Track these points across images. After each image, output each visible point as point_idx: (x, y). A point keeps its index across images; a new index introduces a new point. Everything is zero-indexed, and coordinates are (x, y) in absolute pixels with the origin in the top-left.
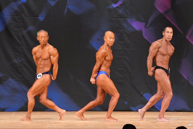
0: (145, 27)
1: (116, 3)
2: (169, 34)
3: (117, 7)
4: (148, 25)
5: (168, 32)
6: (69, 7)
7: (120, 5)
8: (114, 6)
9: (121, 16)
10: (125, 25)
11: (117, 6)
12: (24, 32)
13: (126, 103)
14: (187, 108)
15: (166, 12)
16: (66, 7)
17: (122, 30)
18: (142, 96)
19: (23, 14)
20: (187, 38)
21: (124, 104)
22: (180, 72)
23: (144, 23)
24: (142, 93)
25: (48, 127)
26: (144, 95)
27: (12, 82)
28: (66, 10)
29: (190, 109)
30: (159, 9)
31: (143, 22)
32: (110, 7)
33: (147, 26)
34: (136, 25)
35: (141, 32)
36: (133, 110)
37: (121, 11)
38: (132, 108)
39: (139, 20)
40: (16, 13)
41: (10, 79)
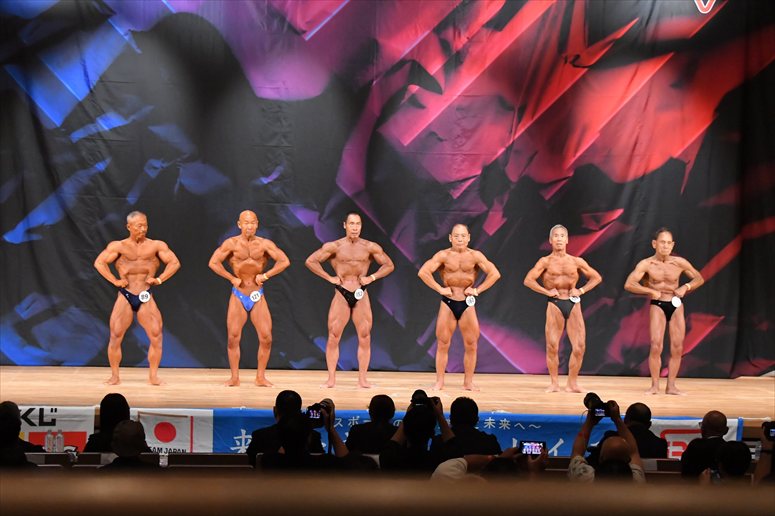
0: (319, 219)
1: (267, 175)
2: (354, 226)
3: (269, 183)
4: (325, 216)
5: (353, 223)
6: (182, 181)
7: (275, 180)
8: (265, 181)
9: (277, 200)
10: (284, 216)
11: (270, 180)
12: (100, 223)
13: (282, 354)
14: (389, 363)
15: (357, 195)
16: (178, 180)
17: (277, 225)
18: (312, 342)
19: (98, 193)
20: (394, 241)
21: (280, 356)
22: (380, 300)
23: (317, 214)
24: (311, 337)
25: (140, 395)
26: (316, 341)
27: (75, 313)
28: (177, 186)
29: (395, 368)
30: (344, 189)
31: (315, 210)
32: (257, 183)
33: (322, 219)
34: (304, 216)
35: (312, 228)
36: (295, 366)
37: (276, 191)
38: (294, 365)
39: (308, 206)
40: (87, 190)
41: (73, 309)
